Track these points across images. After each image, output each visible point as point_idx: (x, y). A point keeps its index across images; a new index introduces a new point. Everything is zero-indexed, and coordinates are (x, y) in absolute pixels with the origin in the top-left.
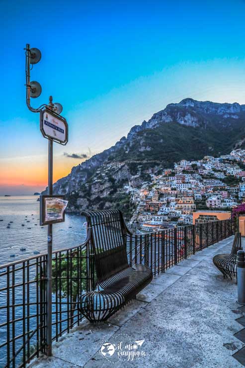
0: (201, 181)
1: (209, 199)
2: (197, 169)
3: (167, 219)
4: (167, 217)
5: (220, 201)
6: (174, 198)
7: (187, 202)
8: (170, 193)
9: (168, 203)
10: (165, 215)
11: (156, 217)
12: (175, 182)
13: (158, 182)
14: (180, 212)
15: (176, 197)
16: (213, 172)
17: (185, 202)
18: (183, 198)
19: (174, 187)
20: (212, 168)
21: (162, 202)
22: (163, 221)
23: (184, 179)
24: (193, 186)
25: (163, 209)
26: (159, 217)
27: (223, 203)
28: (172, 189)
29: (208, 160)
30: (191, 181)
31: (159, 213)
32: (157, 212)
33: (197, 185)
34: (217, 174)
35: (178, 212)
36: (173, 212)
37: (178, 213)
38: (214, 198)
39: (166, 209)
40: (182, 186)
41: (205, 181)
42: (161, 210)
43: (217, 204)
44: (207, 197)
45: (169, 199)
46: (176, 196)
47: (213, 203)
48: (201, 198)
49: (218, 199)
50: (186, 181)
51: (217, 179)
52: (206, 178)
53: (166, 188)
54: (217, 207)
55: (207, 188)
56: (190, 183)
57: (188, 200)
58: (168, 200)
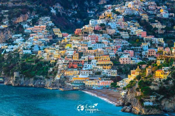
0: (111, 41)
1: (122, 58)
2: (105, 29)
3: (92, 73)
4: (92, 72)
6: (93, 57)
7: (105, 59)
8: (89, 52)
9: (89, 61)
10: (89, 70)
11: (83, 72)
12: (90, 41)
13: (71, 41)
16: (118, 32)
17: (104, 60)
18: (101, 56)
19: (90, 46)
20: (117, 27)
21: (84, 60)
22: (89, 74)
23: (97, 39)
24: (106, 46)
26: (86, 72)
27: (132, 61)
29: (111, 18)
30: (104, 41)
32: (81, 68)
33: (109, 45)
34: (123, 34)
36: (96, 68)
37: (100, 68)
38: (126, 57)
39: (90, 66)
40: (98, 46)
41: (114, 41)
42: (85, 66)
43: (128, 61)
44: (119, 55)
46: (95, 55)
47: (125, 61)
48: (115, 56)
49: (129, 57)
51: (123, 39)
52: (115, 38)
53: (83, 47)
54: (128, 63)
55: (117, 48)
56: (103, 43)
57: (106, 58)
58: (89, 58)
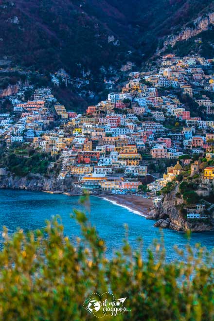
0: (139, 125)
1: (154, 149)
2: (130, 107)
3: (111, 171)
4: (111, 169)
5: (166, 150)
6: (113, 147)
7: (130, 151)
8: (106, 140)
9: (108, 153)
10: (107, 167)
11: (98, 169)
12: (109, 125)
13: (81, 124)
14: (125, 163)
15: (116, 146)
16: (149, 111)
17: (128, 151)
18: (124, 146)
19: (109, 132)
20: (147, 105)
21: (100, 152)
22: (107, 173)
23: (119, 122)
24: (132, 131)
25: (103, 160)
26: (102, 169)
27: (169, 153)
28: (108, 135)
29: (140, 91)
30: (128, 124)
31: (99, 165)
32: (96, 163)
33: (136, 130)
34: (156, 114)
35: (122, 162)
36: (117, 163)
37: (122, 164)
38: (160, 147)
39: (108, 161)
40: (119, 131)
41: (144, 124)
42: (101, 161)
43: (163, 154)
44: (150, 145)
45: (108, 148)
46: (115, 144)
47: (159, 153)
48: (144, 147)
49: (165, 148)
50: (121, 124)
51: (157, 122)
52: (144, 120)
53: (98, 133)
54: (163, 157)
55: (148, 134)
56: (127, 127)
57: (131, 149)
58: (106, 149)
